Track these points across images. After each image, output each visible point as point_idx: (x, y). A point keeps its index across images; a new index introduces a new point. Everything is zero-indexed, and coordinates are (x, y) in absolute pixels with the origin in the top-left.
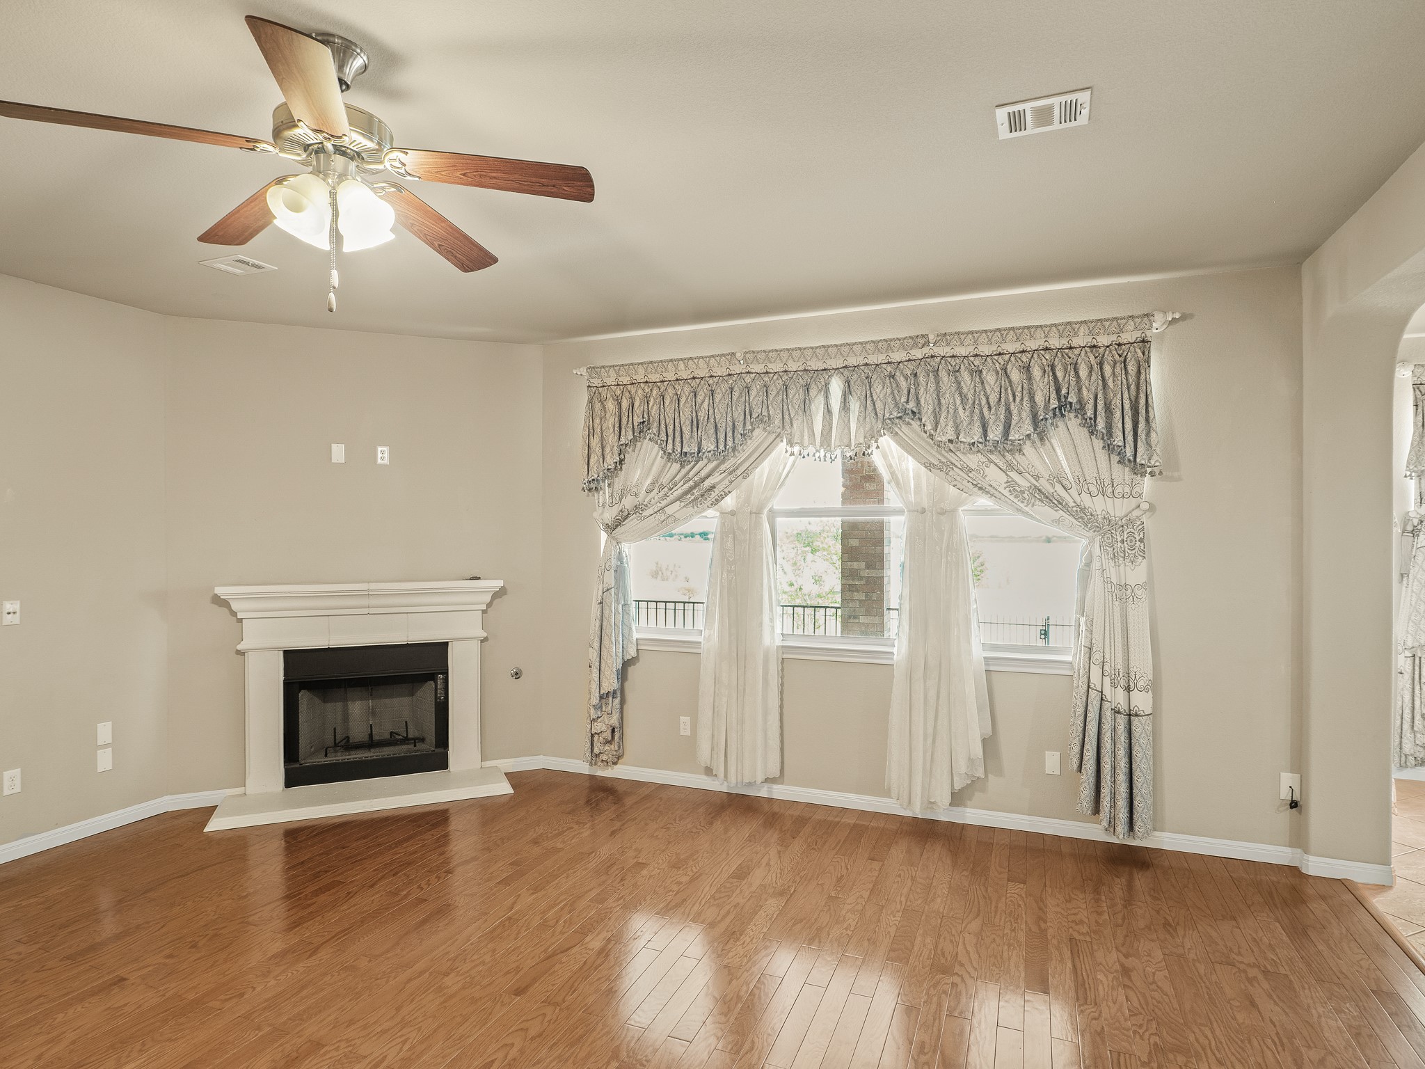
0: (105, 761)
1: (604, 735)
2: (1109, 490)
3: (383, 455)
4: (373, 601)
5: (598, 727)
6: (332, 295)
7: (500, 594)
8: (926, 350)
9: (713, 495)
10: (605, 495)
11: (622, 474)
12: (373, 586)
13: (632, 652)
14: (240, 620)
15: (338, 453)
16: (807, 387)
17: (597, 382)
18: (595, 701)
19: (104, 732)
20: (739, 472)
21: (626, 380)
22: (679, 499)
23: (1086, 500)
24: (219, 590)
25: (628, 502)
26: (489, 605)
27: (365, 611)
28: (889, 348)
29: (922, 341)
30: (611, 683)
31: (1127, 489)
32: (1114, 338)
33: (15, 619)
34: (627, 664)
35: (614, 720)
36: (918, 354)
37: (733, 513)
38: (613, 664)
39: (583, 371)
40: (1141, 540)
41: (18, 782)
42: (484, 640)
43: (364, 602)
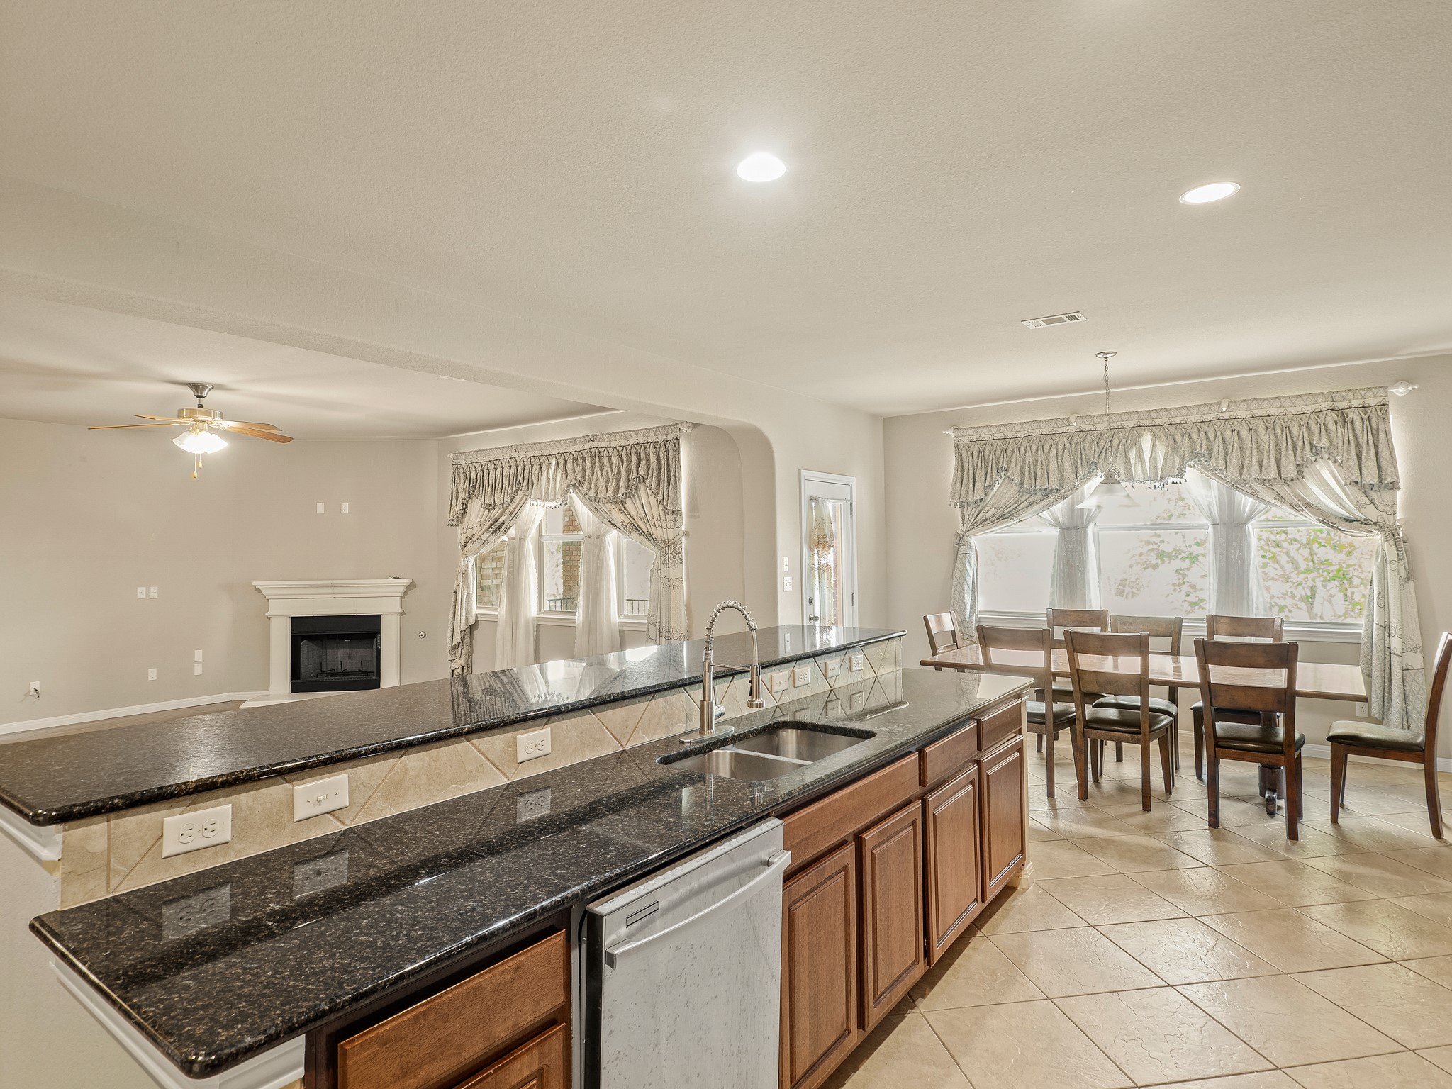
0: (198, 670)
1: (457, 670)
2: (664, 524)
3: (345, 508)
4: (336, 590)
5: (454, 665)
6: (195, 472)
7: (411, 586)
8: (591, 444)
9: (503, 528)
10: (459, 530)
11: (467, 515)
12: (334, 582)
13: (472, 621)
14: (268, 600)
15: (321, 508)
16: (541, 465)
17: (456, 462)
18: (449, 648)
19: (198, 655)
20: (513, 515)
21: (468, 461)
22: (487, 531)
23: (653, 530)
24: (256, 584)
25: (469, 533)
26: (405, 593)
27: (333, 596)
28: (576, 444)
29: (588, 439)
30: (457, 639)
31: (673, 524)
32: (664, 437)
33: (156, 596)
34: (472, 628)
35: (462, 661)
36: (587, 446)
37: (513, 539)
38: (461, 624)
39: (450, 456)
40: (680, 553)
41: (155, 675)
42: (402, 614)
43: (331, 591)
